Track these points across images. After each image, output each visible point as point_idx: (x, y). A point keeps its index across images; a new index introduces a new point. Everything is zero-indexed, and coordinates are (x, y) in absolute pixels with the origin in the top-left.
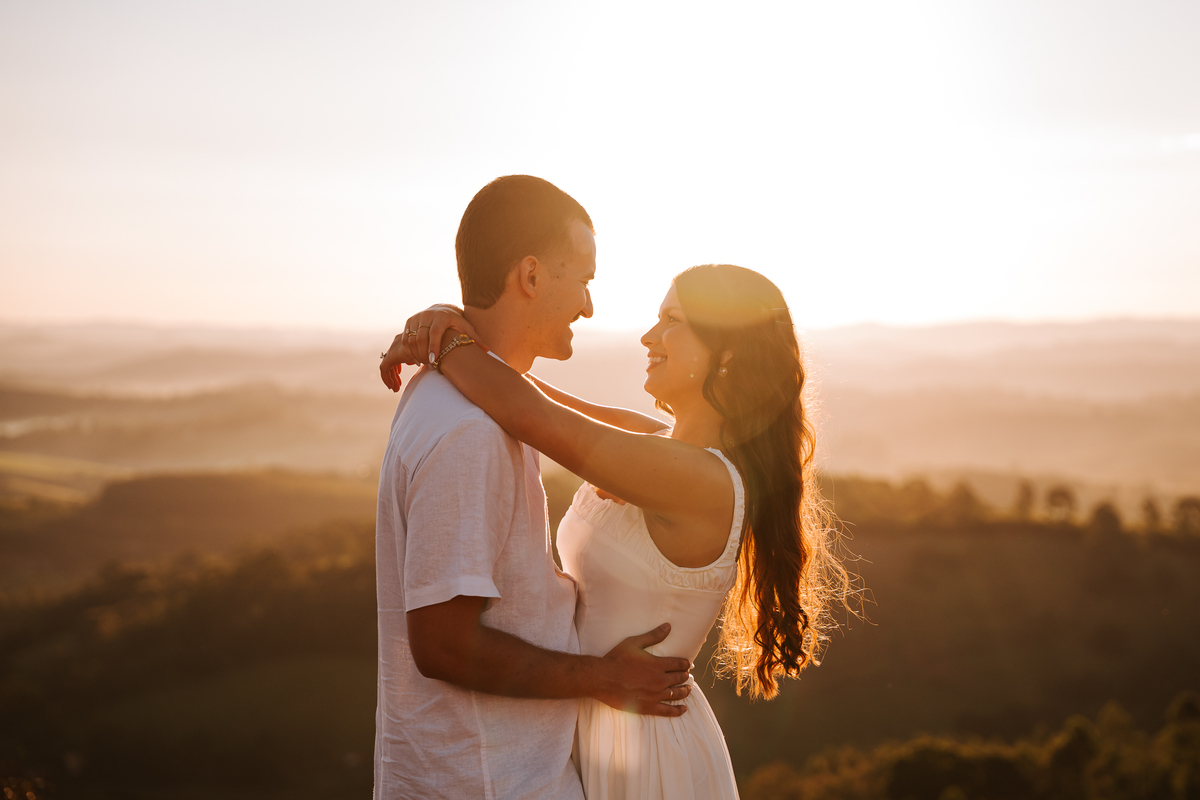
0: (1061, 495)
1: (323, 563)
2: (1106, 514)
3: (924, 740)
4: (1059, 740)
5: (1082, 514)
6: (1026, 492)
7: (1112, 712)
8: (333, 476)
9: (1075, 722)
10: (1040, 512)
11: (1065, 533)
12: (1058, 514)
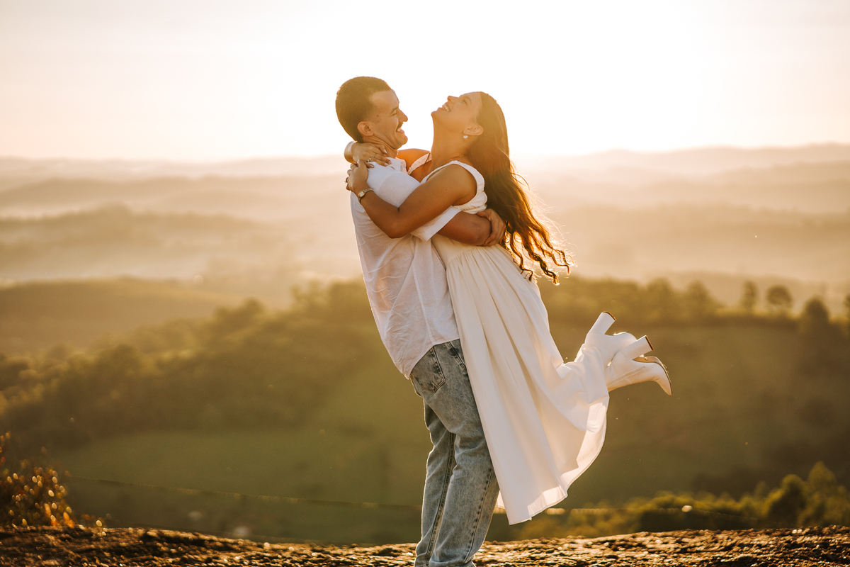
0: (779, 294)
1: (167, 356)
2: (816, 309)
3: (666, 497)
4: (776, 495)
5: (797, 310)
6: (751, 291)
7: (819, 471)
8: (173, 283)
9: (789, 479)
10: (762, 308)
11: (783, 325)
12: (776, 309)
